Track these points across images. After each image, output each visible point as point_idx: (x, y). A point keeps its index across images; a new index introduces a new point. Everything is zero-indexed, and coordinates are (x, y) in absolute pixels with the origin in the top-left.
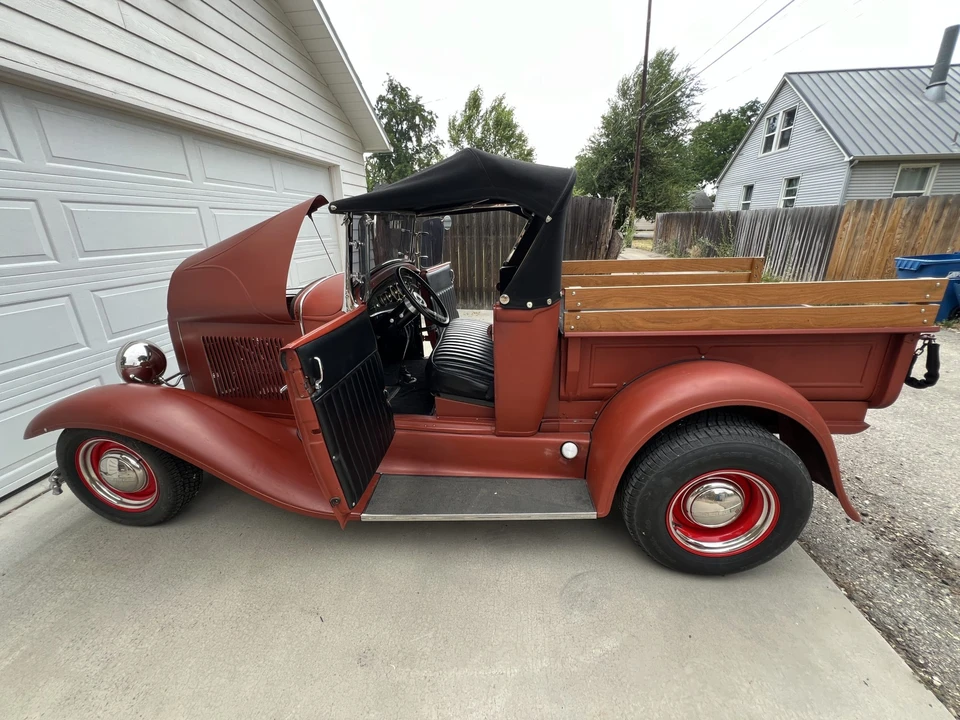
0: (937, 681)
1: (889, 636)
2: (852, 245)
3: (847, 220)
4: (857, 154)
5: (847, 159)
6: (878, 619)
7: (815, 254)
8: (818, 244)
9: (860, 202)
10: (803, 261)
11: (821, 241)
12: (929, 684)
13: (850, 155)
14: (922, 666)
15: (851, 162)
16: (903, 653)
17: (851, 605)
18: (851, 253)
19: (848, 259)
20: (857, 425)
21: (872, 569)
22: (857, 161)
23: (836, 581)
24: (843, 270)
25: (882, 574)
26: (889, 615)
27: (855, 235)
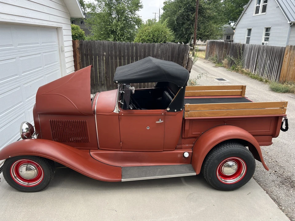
0: (283, 208)
1: (275, 200)
2: (289, 65)
3: (287, 54)
4: (293, 20)
5: (289, 22)
6: (273, 197)
7: (275, 68)
8: (276, 63)
9: (291, 46)
10: (271, 71)
11: (277, 62)
12: (281, 209)
13: (290, 21)
14: (281, 206)
15: (291, 24)
16: (277, 204)
17: (267, 195)
18: (289, 68)
19: (288, 70)
20: (269, 143)
21: (274, 185)
22: (292, 24)
23: (264, 189)
24: (286, 75)
25: (276, 186)
26: (276, 196)
27: (290, 60)
